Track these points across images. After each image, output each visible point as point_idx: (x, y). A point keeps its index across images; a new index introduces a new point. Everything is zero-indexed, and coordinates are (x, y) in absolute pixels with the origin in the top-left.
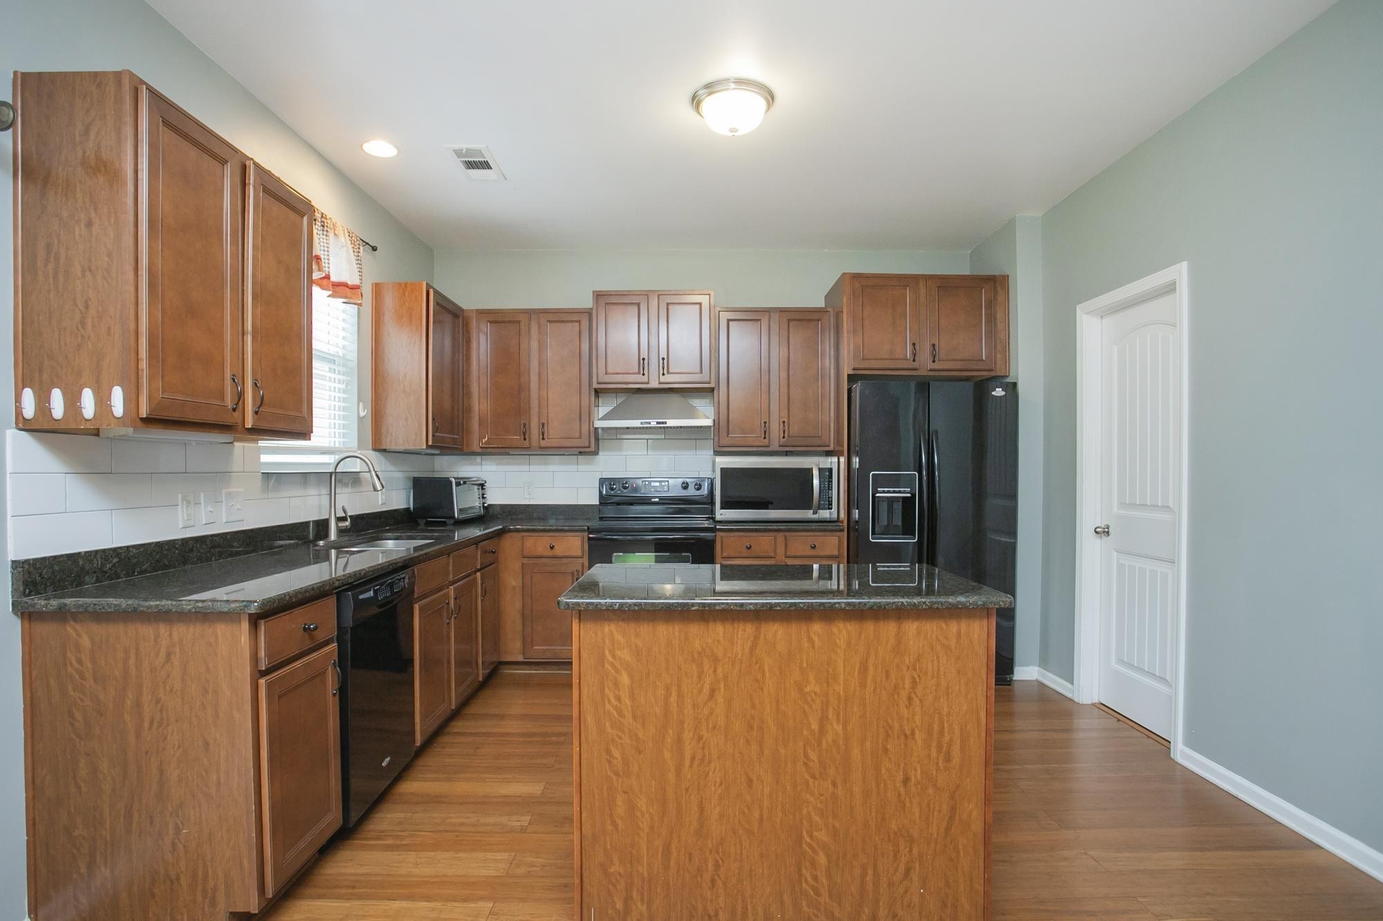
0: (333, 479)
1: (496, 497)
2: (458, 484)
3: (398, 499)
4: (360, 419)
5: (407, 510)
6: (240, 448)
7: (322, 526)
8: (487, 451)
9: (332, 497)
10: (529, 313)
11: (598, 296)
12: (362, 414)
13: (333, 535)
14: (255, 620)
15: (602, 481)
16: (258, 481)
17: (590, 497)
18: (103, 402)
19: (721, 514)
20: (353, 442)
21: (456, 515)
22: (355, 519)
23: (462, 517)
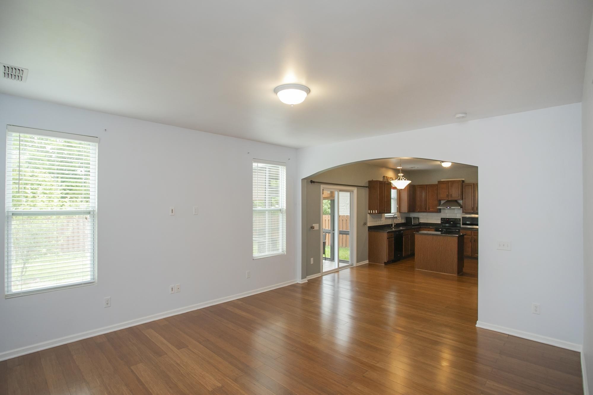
0: (394, 218)
1: (422, 221)
2: (413, 219)
3: (403, 221)
4: (397, 208)
5: (405, 223)
6: (383, 214)
7: (392, 225)
8: (419, 212)
9: (393, 220)
10: (427, 185)
11: (439, 182)
12: (398, 207)
13: (393, 226)
14: (387, 233)
15: (442, 219)
16: (385, 218)
17: (439, 222)
18: (375, 211)
19: (462, 226)
20: (396, 211)
21: (413, 224)
22: (396, 224)
23: (414, 224)
